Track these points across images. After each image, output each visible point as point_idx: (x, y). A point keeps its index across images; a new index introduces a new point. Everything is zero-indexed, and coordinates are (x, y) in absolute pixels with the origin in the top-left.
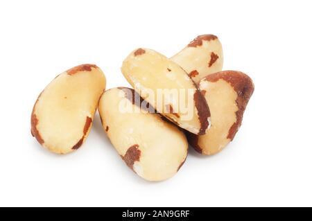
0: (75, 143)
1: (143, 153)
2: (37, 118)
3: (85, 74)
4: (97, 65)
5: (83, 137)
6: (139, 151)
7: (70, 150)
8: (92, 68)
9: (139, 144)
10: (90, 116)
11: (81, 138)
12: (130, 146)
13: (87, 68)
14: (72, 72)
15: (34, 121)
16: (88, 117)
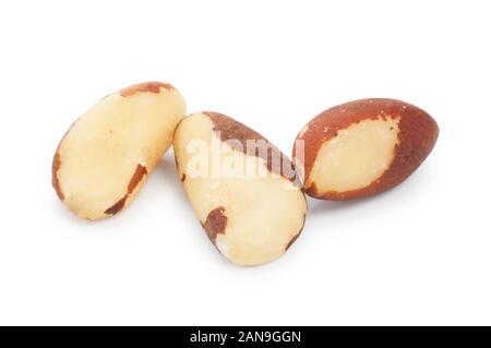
0: (111, 204)
1: (230, 222)
2: (61, 160)
3: (149, 97)
4: (172, 84)
5: (126, 196)
6: (225, 217)
7: (101, 214)
8: (162, 89)
9: (225, 206)
10: (143, 165)
11: (123, 196)
12: (212, 209)
13: (154, 88)
14: (128, 93)
15: (57, 164)
16: (139, 166)
